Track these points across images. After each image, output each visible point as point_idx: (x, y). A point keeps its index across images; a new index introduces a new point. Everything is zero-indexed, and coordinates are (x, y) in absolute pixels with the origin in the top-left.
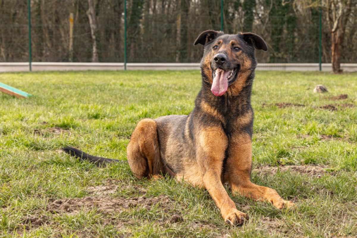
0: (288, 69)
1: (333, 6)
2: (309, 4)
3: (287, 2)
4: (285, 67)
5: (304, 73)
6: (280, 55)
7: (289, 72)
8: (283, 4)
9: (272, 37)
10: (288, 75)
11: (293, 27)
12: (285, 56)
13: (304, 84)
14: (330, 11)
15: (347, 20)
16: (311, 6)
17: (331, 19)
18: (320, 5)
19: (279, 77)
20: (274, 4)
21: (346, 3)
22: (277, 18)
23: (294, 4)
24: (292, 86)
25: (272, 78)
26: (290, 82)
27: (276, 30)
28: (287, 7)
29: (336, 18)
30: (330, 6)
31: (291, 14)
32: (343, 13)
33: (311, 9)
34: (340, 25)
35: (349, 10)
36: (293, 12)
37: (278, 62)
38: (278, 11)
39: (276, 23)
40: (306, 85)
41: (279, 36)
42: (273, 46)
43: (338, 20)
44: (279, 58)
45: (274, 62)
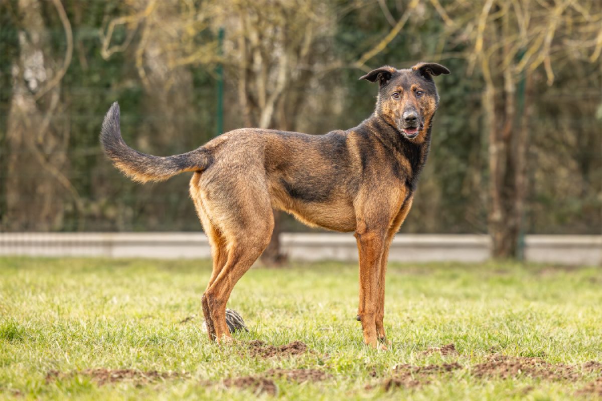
0: (119, 253)
1: (258, 59)
2: (185, 54)
3: (116, 49)
4: (110, 244)
5: (171, 266)
6: (94, 208)
7: (124, 263)
8: (106, 54)
9: (69, 154)
10: (119, 271)
11: (137, 124)
12: (111, 212)
13: (172, 303)
14: (250, 74)
15: (300, 101)
16: (191, 59)
17: (252, 101)
18: (219, 59)
19: (92, 278)
20: (75, 53)
21: (298, 51)
22: (85, 94)
23: (139, 52)
24: (137, 311)
25: (72, 282)
26: (128, 299)
27: (83, 128)
28: (116, 60)
29: (268, 95)
30: (251, 60)
31: (130, 84)
32: (290, 85)
33: (191, 68)
34: (279, 115)
35: (307, 75)
36: (134, 75)
37: (87, 230)
38: (89, 73)
39: (82, 110)
40: (177, 306)
41: (92, 151)
42: (74, 181)
43: (276, 105)
44: (92, 217)
45: (75, 230)
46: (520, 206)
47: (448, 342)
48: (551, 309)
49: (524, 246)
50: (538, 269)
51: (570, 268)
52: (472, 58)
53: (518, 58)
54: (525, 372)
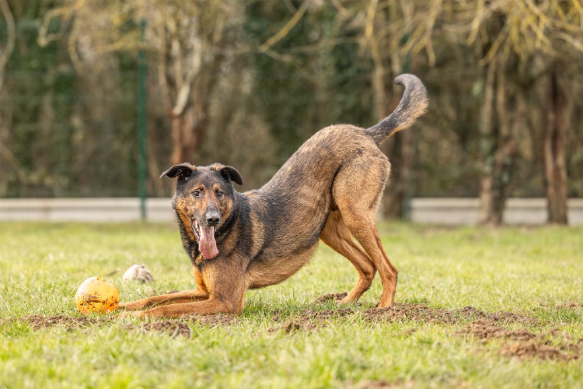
0: (56, 217)
1: (176, 47)
2: (111, 41)
3: (52, 37)
4: (47, 210)
5: (102, 228)
6: (34, 178)
7: (60, 226)
8: (43, 41)
9: (12, 131)
10: (56, 233)
11: (71, 103)
12: (48, 181)
13: (101, 259)
14: (169, 59)
15: (212, 84)
16: (118, 46)
17: (171, 83)
18: (144, 45)
19: (32, 238)
20: (17, 42)
21: (210, 38)
22: (24, 77)
23: (72, 39)
24: (70, 266)
25: (13, 242)
26: (62, 255)
27: (23, 107)
28: (53, 47)
29: (184, 77)
30: (169, 46)
31: (64, 69)
32: (204, 67)
33: (119, 55)
34: (195, 96)
35: (219, 58)
36: (68, 60)
37: (29, 196)
38: (30, 59)
39: (23, 91)
40: (105, 262)
41: (32, 127)
42: (17, 155)
43: (192, 86)
44: (31, 186)
45: (17, 196)
46: (406, 173)
47: (342, 291)
48: (433, 262)
49: (410, 209)
50: (422, 229)
51: (450, 227)
52: (362, 42)
53: (403, 41)
54: (409, 317)
